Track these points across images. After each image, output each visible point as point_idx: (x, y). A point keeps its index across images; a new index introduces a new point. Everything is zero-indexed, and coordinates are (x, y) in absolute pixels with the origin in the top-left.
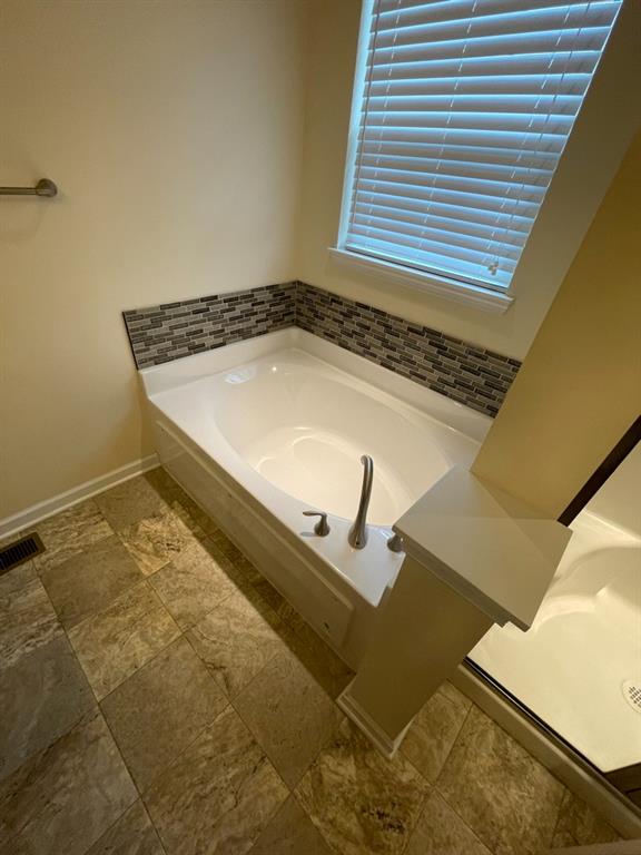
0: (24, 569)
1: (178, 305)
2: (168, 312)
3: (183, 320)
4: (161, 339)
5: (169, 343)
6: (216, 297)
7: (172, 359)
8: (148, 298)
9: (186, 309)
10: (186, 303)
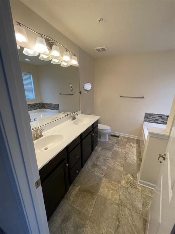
0: (116, 138)
1: (156, 114)
2: (153, 115)
3: (155, 117)
4: (150, 118)
5: (151, 120)
6: (164, 115)
7: (150, 122)
8: (150, 112)
9: (157, 115)
10: (157, 114)
